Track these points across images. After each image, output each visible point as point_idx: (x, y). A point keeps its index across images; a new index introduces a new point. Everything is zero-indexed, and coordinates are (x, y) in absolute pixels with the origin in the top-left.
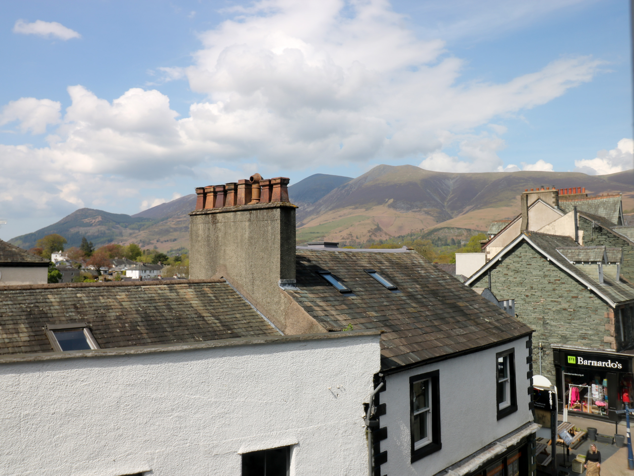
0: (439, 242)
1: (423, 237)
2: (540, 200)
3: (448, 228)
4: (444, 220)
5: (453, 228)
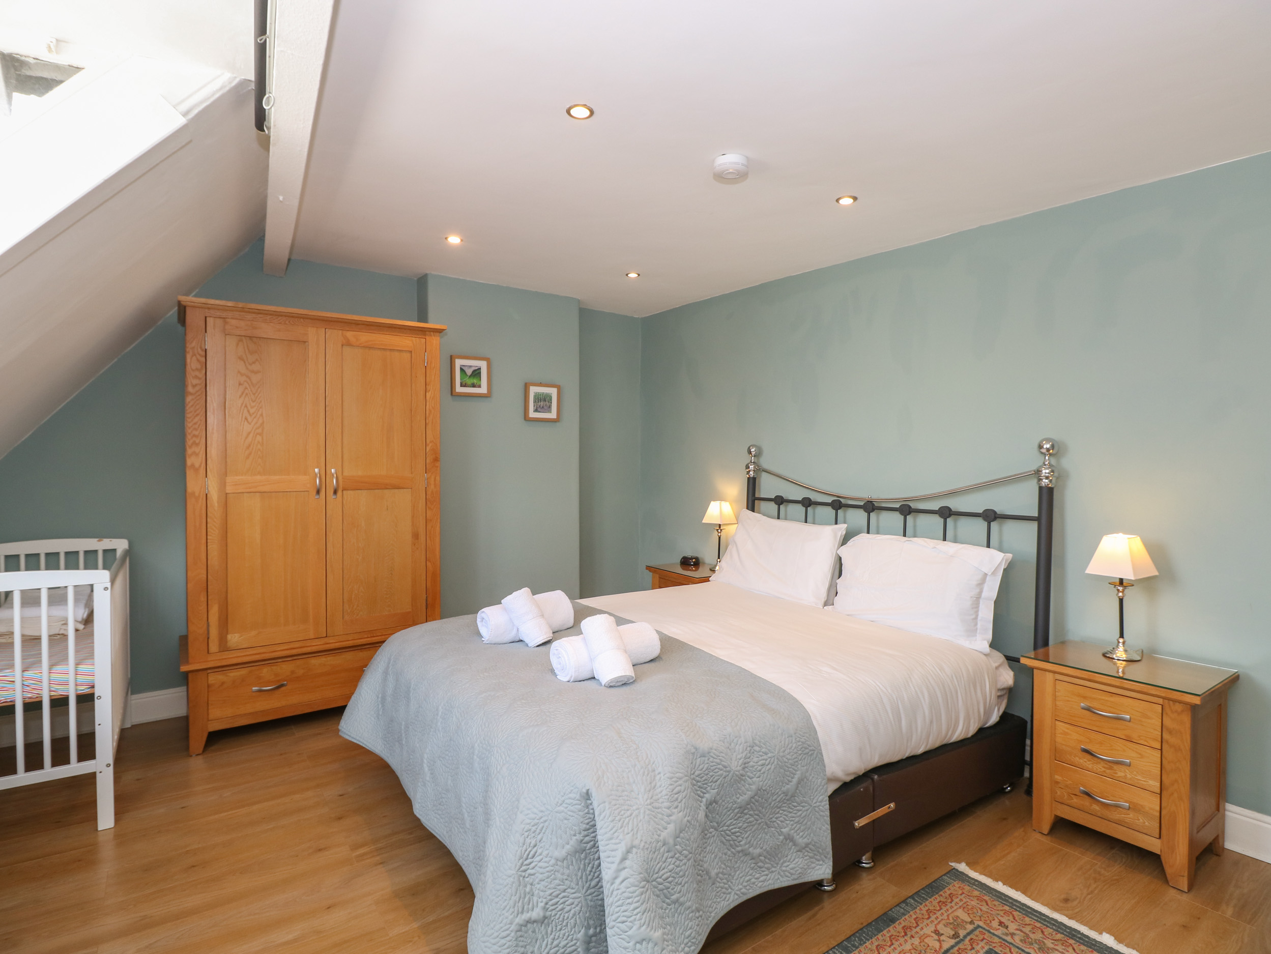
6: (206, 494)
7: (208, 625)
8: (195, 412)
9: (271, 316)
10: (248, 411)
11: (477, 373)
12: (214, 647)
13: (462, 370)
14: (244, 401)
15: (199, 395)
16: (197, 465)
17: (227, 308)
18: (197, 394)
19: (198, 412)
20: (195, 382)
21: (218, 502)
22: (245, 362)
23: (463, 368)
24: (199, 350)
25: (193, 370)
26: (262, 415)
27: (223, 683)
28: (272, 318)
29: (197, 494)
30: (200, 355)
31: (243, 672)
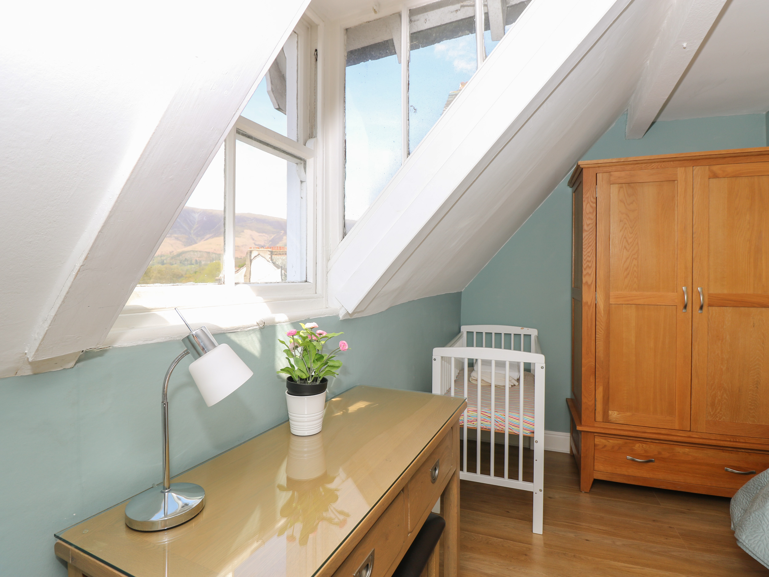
0: (186, 262)
1: (172, 258)
2: (260, 256)
3: (193, 251)
4: (190, 245)
5: (197, 251)
6: (596, 304)
7: (595, 400)
8: (589, 244)
9: (646, 164)
10: (627, 241)
12: (599, 418)
14: (623, 234)
15: (591, 232)
16: (589, 283)
17: (611, 164)
18: (590, 231)
19: (590, 244)
20: (589, 222)
21: (604, 310)
22: (624, 204)
24: (592, 199)
25: (587, 214)
26: (638, 244)
27: (605, 446)
28: (646, 165)
29: (589, 303)
30: (592, 202)
31: (620, 442)
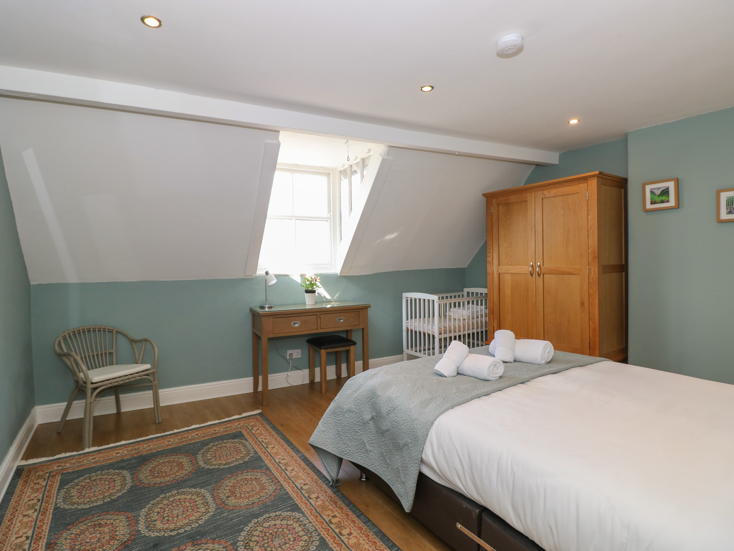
6: (493, 273)
9: (513, 192)
10: (506, 237)
11: (665, 192)
13: (652, 192)
14: (504, 233)
16: (490, 261)
17: (497, 194)
20: (489, 227)
21: (497, 277)
22: (505, 216)
23: (653, 191)
24: (490, 213)
25: (488, 222)
26: (511, 238)
29: (490, 273)
30: (490, 216)
